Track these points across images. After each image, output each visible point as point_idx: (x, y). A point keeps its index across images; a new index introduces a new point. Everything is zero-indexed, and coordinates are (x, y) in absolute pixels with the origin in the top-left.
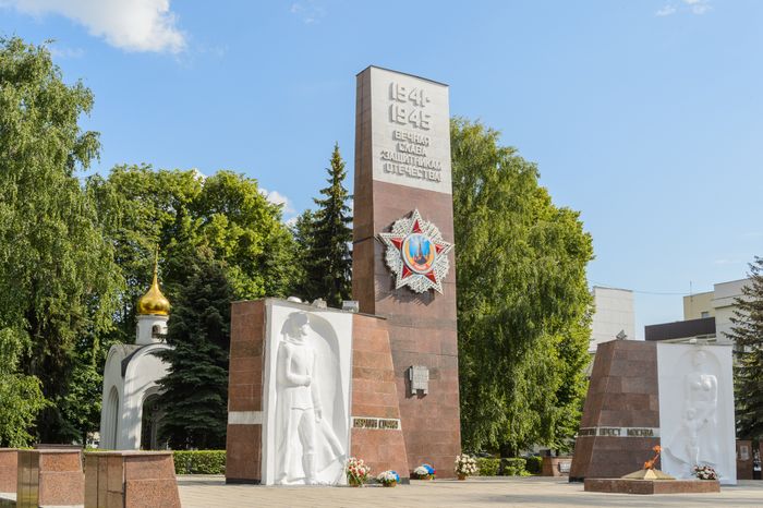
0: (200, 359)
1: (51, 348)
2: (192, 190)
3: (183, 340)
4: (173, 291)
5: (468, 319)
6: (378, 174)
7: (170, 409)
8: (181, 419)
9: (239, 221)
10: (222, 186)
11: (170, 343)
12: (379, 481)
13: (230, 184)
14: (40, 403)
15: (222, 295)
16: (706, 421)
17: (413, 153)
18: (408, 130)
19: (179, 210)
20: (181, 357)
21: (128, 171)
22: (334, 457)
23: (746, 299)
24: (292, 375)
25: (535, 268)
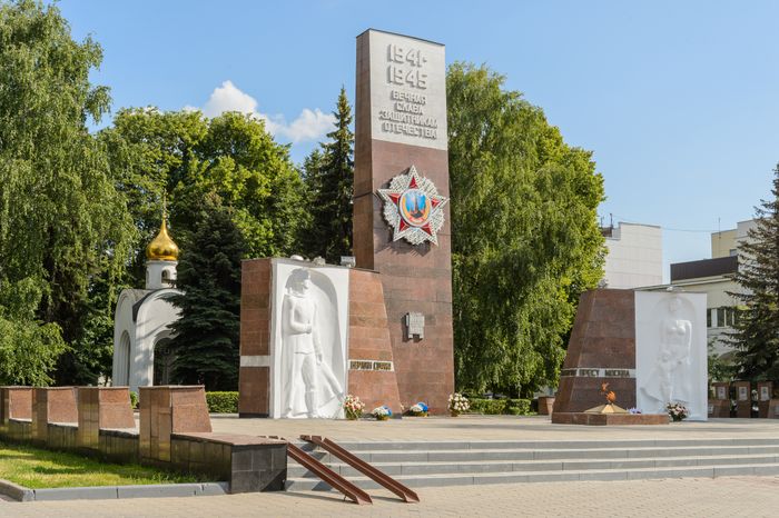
0: (210, 304)
1: (65, 295)
2: (197, 132)
3: (192, 286)
4: (181, 235)
5: (471, 263)
6: (377, 133)
7: (181, 353)
8: (193, 362)
9: (246, 162)
10: (228, 127)
11: (180, 288)
12: (373, 416)
13: (236, 125)
14: (61, 348)
15: (230, 241)
16: (680, 363)
17: (410, 112)
18: (406, 90)
19: (185, 152)
20: (191, 302)
21: (134, 114)
22: (333, 395)
23: (751, 241)
24: (294, 324)
25: (540, 212)
